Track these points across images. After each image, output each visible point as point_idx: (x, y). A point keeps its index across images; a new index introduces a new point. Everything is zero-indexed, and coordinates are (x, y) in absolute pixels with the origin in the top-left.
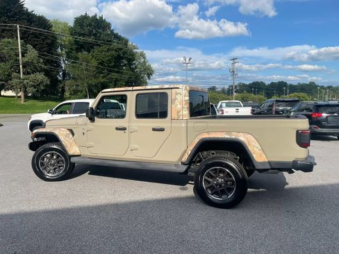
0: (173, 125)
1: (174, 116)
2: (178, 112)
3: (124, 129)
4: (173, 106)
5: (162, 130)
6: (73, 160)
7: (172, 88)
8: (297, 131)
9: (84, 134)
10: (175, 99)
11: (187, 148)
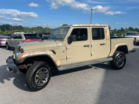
0: (107, 42)
1: (107, 38)
2: (108, 36)
3: (88, 46)
4: (107, 34)
5: (104, 44)
7: (105, 26)
8: (134, 41)
9: (64, 52)
10: (107, 31)
11: (111, 50)
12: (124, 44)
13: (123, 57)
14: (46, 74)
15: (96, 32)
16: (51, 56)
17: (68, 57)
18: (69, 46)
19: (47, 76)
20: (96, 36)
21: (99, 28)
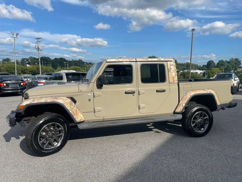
0: (171, 87)
1: (171, 81)
2: (174, 78)
3: (133, 93)
4: (170, 74)
5: (164, 91)
6: (81, 127)
7: (167, 61)
8: (232, 87)
9: (90, 101)
10: (171, 68)
11: (179, 102)
12: (206, 92)
13: (205, 116)
14: (60, 133)
15: (149, 71)
16: (66, 106)
17: (97, 108)
18: (98, 92)
19: (62, 136)
20: (149, 76)
21: (156, 65)
